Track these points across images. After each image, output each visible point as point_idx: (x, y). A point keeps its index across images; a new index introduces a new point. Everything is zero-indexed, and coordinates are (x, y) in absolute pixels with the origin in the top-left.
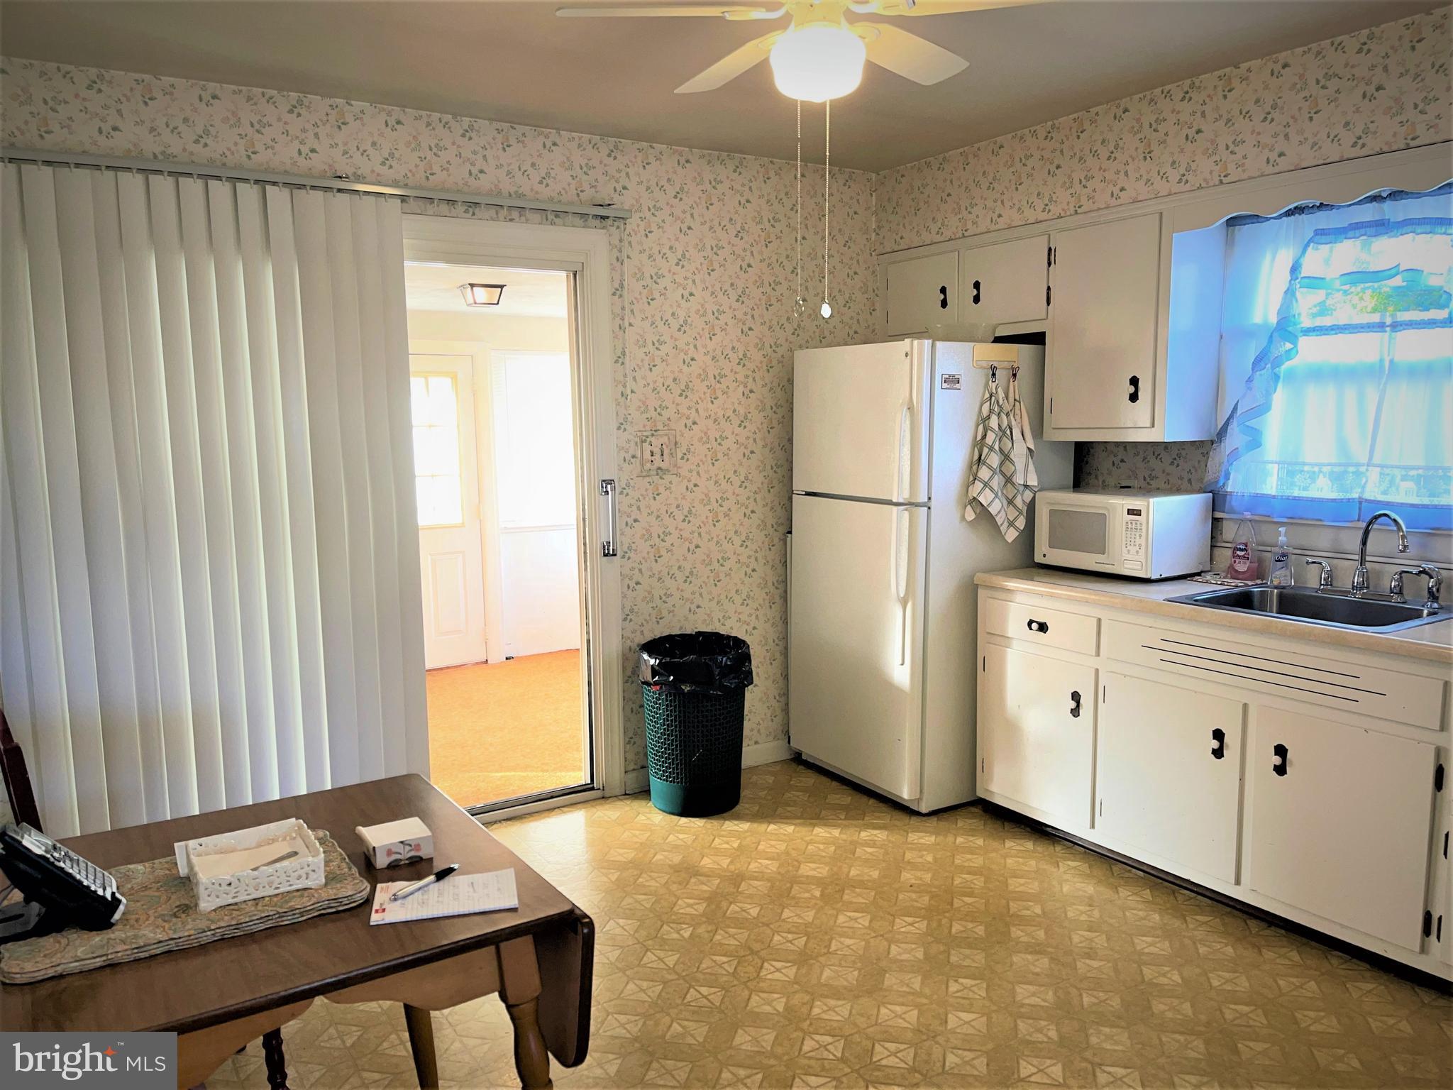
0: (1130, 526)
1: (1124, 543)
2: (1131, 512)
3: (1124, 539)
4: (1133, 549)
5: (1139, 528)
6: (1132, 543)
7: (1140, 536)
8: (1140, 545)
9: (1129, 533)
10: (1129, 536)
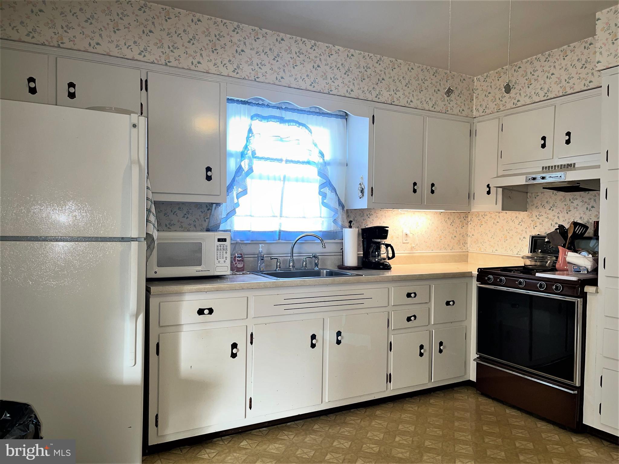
0: (219, 248)
1: (216, 257)
2: (219, 240)
3: (216, 255)
4: (222, 261)
5: (225, 248)
6: (221, 257)
7: (226, 253)
8: (226, 258)
9: (219, 252)
10: (219, 253)
